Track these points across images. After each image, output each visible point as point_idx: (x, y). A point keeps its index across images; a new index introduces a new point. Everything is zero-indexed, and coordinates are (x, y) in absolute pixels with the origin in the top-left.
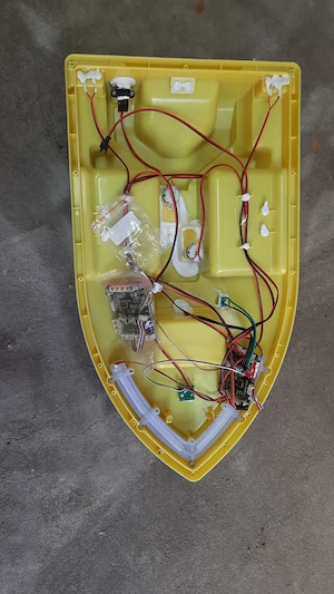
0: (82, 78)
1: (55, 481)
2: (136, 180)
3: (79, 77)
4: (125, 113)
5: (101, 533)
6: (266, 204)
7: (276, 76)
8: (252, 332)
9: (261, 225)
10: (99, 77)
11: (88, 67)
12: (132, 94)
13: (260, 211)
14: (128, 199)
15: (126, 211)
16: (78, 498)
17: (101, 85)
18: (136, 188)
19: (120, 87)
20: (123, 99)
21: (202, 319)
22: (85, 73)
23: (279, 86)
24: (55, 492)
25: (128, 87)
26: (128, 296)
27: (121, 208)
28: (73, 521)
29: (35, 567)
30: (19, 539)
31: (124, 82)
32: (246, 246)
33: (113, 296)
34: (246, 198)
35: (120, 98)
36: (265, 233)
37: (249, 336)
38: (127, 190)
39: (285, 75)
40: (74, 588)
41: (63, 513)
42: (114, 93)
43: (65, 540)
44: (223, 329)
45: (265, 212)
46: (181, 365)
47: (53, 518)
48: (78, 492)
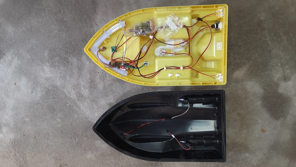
0: (221, 10)
1: (86, 88)
2: (188, 30)
3: (221, 9)
4: (211, 28)
5: (68, 105)
6: (179, 75)
7: (222, 77)
8: (136, 67)
9: (172, 74)
10: (221, 16)
11: (224, 12)
12: (217, 29)
13: (177, 73)
14: (182, 26)
15: (177, 26)
16: (80, 96)
17: (219, 17)
18: (185, 29)
19: (219, 24)
20: (215, 26)
21: (140, 52)
23: (219, 78)
24: (82, 88)
25: (219, 27)
26: (148, 26)
27: (178, 24)
28: (73, 95)
29: (58, 84)
30: (68, 78)
31: (220, 26)
32: (165, 69)
33: (148, 22)
34: (182, 68)
35: (215, 25)
36: (170, 75)
37: (135, 66)
38: (184, 26)
39: (222, 80)
40: (51, 97)
41: (76, 92)
42: (217, 23)
43: (67, 93)
44: (137, 59)
45: (177, 75)
46: (125, 45)
47: (74, 89)
48: (82, 96)
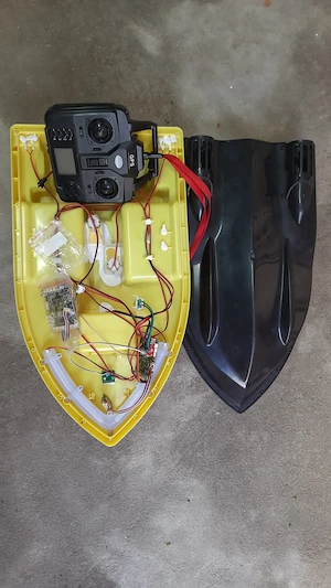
2: (64, 210)
3: (21, 139)
6: (164, 226)
7: (166, 136)
8: (150, 319)
9: (161, 242)
10: (36, 139)
11: (28, 133)
13: (160, 232)
14: (57, 223)
15: (56, 231)
17: (37, 145)
18: (64, 215)
22: (25, 136)
23: (169, 144)
27: (52, 230)
28: (194, 401)
29: (169, 435)
32: (150, 258)
33: (49, 295)
34: (148, 222)
36: (164, 248)
37: (147, 323)
38: (57, 216)
39: (173, 136)
40: (199, 455)
41: (187, 394)
43: (190, 417)
44: (130, 319)
45: (164, 232)
46: (98, 348)
